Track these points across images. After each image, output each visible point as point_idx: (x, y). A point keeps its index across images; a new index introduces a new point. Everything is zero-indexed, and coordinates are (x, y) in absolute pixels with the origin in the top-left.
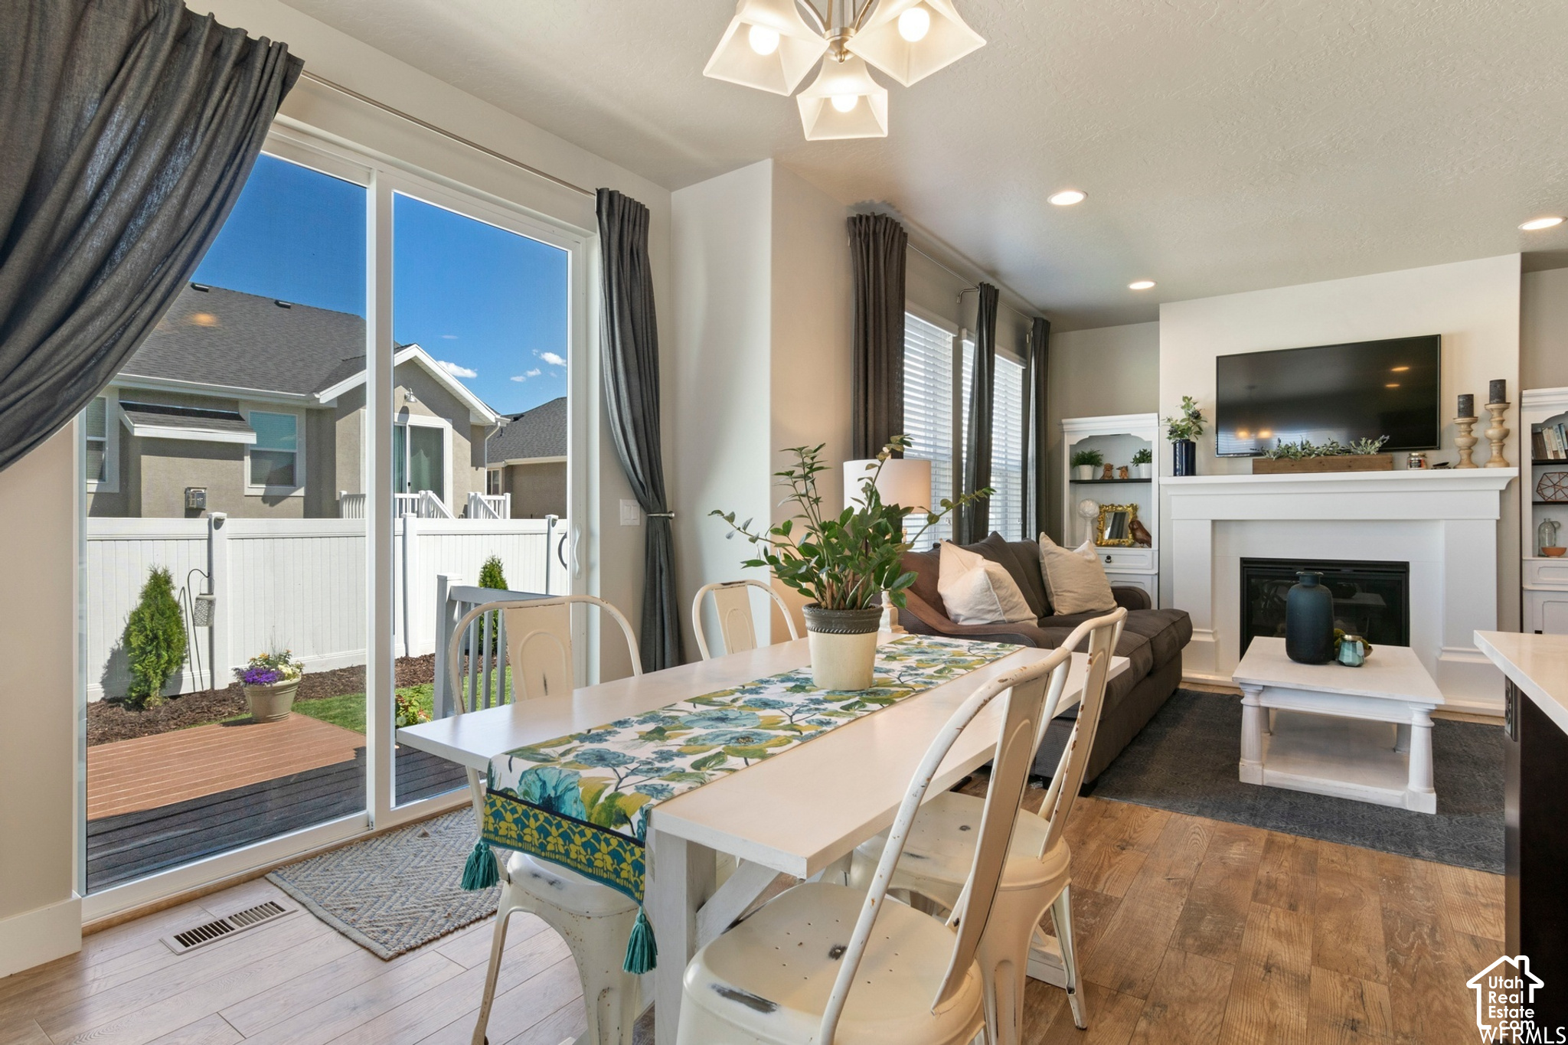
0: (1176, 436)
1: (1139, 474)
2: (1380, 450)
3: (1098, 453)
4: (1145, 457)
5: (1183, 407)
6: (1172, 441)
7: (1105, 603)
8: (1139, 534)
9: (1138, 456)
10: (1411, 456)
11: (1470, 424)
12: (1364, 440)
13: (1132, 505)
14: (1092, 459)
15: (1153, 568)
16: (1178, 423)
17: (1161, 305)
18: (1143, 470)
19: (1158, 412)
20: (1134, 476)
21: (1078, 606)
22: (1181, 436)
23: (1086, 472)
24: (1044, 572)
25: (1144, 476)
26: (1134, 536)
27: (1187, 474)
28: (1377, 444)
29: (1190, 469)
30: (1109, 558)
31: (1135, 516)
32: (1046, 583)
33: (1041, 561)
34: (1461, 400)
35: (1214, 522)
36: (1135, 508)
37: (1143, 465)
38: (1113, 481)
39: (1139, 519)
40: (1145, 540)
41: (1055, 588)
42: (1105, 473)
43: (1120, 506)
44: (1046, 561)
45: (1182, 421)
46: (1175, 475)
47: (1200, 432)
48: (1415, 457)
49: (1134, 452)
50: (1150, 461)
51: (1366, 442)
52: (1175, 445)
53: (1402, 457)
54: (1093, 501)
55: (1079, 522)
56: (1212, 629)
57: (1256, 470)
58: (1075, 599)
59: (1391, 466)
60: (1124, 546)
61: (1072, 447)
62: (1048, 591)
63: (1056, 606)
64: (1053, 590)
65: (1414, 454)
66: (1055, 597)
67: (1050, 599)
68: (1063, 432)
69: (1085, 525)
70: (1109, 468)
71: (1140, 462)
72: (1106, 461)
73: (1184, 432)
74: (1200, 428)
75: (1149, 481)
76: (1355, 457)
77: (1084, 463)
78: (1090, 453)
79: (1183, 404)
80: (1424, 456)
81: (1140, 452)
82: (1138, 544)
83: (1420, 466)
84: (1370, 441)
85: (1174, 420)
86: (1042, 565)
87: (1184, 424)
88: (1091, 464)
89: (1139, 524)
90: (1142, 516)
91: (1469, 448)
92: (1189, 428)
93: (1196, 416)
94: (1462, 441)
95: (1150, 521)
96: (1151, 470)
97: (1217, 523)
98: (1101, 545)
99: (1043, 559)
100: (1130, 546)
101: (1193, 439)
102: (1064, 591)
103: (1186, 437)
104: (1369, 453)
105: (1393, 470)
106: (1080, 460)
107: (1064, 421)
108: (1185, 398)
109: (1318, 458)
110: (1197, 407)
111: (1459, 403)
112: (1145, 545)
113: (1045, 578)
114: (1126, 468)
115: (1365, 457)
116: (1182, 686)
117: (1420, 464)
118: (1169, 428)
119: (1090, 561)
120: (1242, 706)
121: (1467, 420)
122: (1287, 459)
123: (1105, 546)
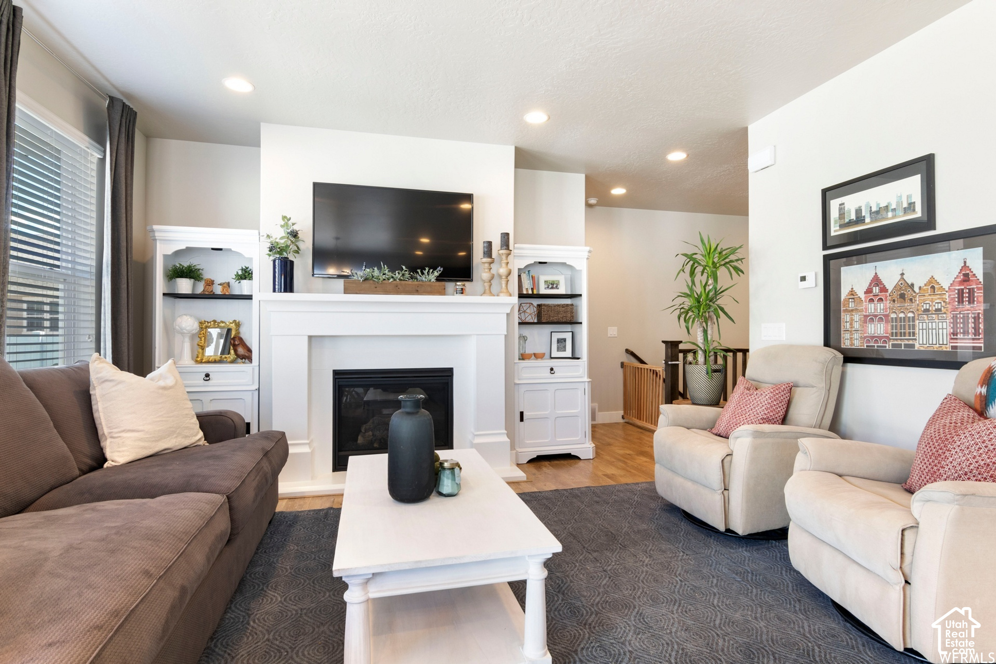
0: (275, 253)
1: (241, 291)
2: (438, 279)
3: (198, 267)
4: (246, 274)
5: (282, 226)
6: (272, 258)
7: (186, 437)
8: (241, 350)
9: (240, 273)
10: (456, 285)
11: (490, 263)
12: (427, 269)
13: (235, 321)
14: (191, 273)
15: (253, 383)
16: (277, 240)
17: (261, 124)
18: (244, 288)
19: (258, 229)
20: (237, 292)
21: (145, 448)
22: (280, 253)
23: (184, 286)
24: (94, 407)
25: (246, 292)
26: (236, 351)
27: (285, 291)
28: (436, 274)
29: (288, 286)
30: (207, 375)
31: (238, 332)
32: (97, 422)
33: (91, 392)
34: (485, 245)
35: (310, 338)
36: (238, 325)
37: (244, 282)
38: (213, 297)
39: (242, 336)
40: (247, 356)
41: (109, 428)
42: (205, 287)
43: (223, 322)
44: (97, 393)
45: (282, 238)
46: (274, 291)
47: (297, 251)
48: (459, 285)
49: (237, 269)
50: (251, 278)
51: (429, 271)
52: (274, 261)
53: (450, 286)
54: (191, 316)
55: (178, 338)
56: (308, 439)
57: (347, 291)
58: (141, 440)
59: (442, 292)
60: (226, 362)
61: (166, 257)
62: (100, 433)
63: (108, 454)
64: (106, 431)
65: (458, 283)
66: (109, 441)
67: (102, 444)
68: (156, 240)
69: (183, 342)
70: (211, 283)
71: (242, 278)
72: (207, 275)
73: (282, 250)
74: (298, 248)
75: (249, 297)
76: (421, 283)
77: (181, 277)
78: (189, 267)
79: (282, 223)
80: (464, 285)
81: (242, 269)
82: (239, 360)
83: (462, 293)
84: (431, 270)
85: (274, 237)
86: (93, 398)
87: (282, 241)
88: (190, 278)
89: (241, 339)
90: (244, 334)
91: (490, 281)
92: (288, 246)
93: (295, 235)
94: (486, 276)
95: (251, 337)
96: (252, 286)
97: (313, 339)
98: (201, 362)
99: (94, 389)
100: (233, 362)
101: (291, 258)
102: (123, 431)
103: (285, 255)
104: (430, 280)
105: (445, 295)
106: (177, 273)
107: (155, 227)
108: (284, 218)
109: (395, 282)
110: (296, 228)
111: (484, 247)
112: (247, 361)
113: (96, 415)
114: (228, 284)
115: (429, 283)
116: (281, 507)
117: (462, 292)
118: (269, 245)
119: (165, 388)
120: (345, 603)
121: (489, 260)
122: (371, 282)
123: (205, 362)
